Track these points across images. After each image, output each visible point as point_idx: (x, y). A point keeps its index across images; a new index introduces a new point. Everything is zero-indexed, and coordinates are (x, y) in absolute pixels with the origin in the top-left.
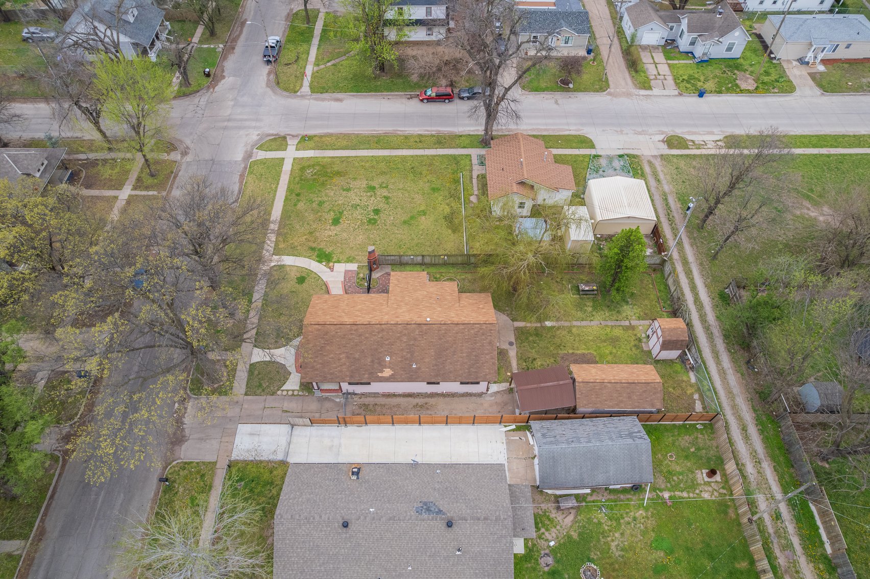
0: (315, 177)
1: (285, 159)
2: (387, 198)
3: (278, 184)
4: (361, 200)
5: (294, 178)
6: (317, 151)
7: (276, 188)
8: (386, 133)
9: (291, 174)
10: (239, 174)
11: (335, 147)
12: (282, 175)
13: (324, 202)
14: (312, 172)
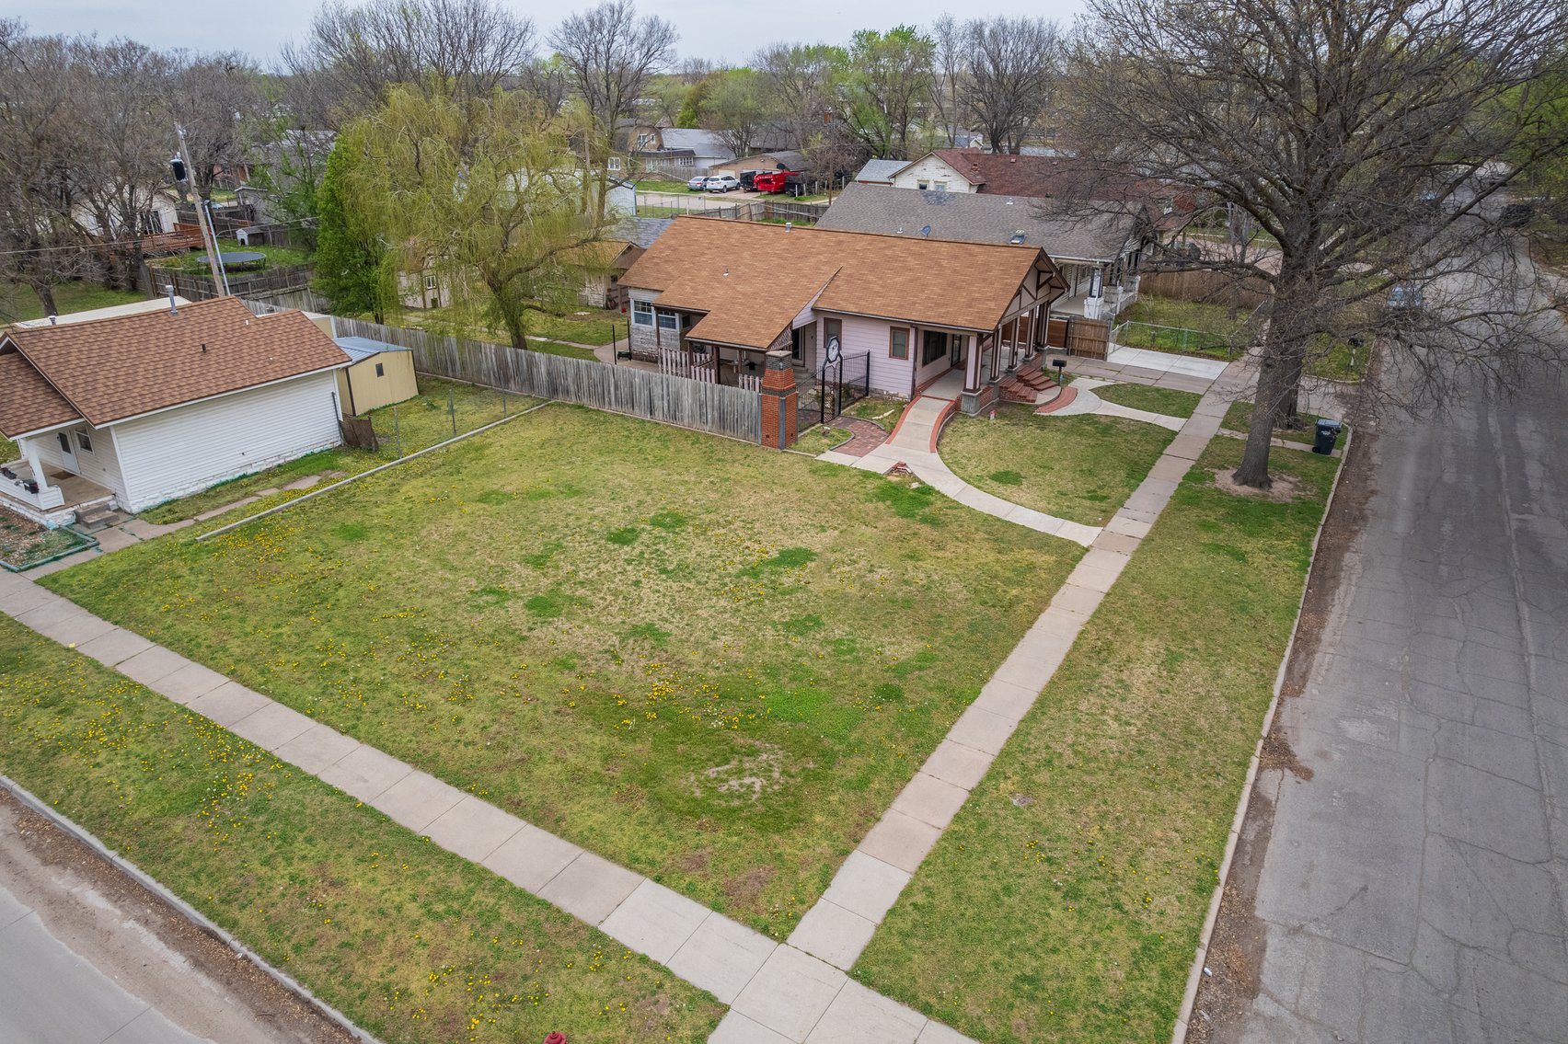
0: (741, 740)
1: (848, 958)
2: (538, 562)
3: (977, 793)
4: (637, 583)
5: (863, 782)
6: (583, 909)
7: (994, 774)
8: (62, 851)
9: (870, 817)
10: (1262, 1004)
11: (458, 884)
12: (928, 838)
13: (787, 626)
14: (740, 772)
